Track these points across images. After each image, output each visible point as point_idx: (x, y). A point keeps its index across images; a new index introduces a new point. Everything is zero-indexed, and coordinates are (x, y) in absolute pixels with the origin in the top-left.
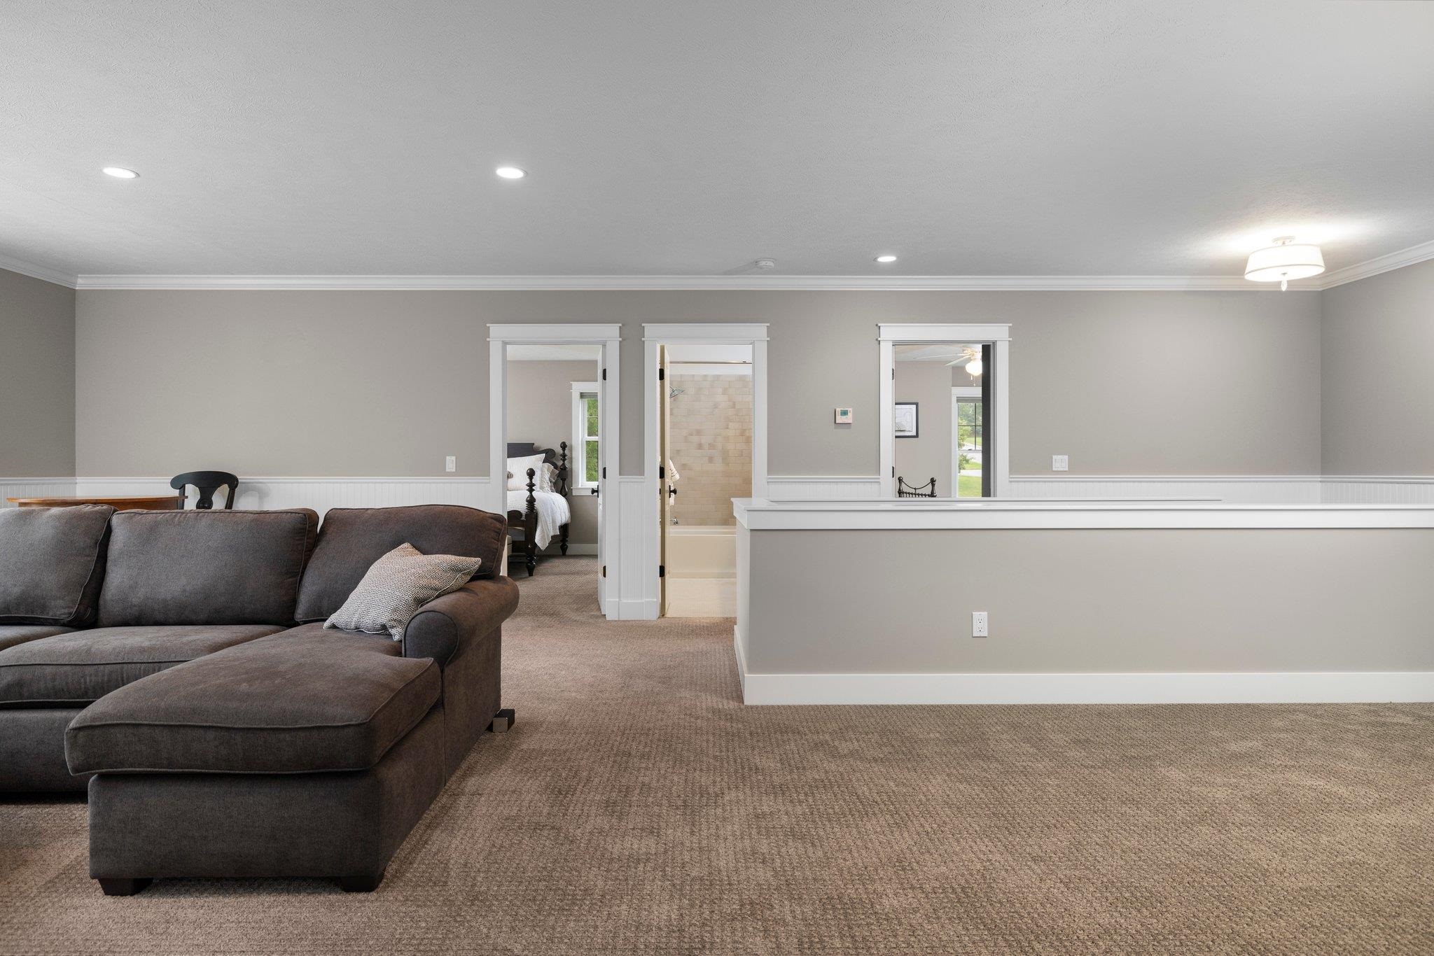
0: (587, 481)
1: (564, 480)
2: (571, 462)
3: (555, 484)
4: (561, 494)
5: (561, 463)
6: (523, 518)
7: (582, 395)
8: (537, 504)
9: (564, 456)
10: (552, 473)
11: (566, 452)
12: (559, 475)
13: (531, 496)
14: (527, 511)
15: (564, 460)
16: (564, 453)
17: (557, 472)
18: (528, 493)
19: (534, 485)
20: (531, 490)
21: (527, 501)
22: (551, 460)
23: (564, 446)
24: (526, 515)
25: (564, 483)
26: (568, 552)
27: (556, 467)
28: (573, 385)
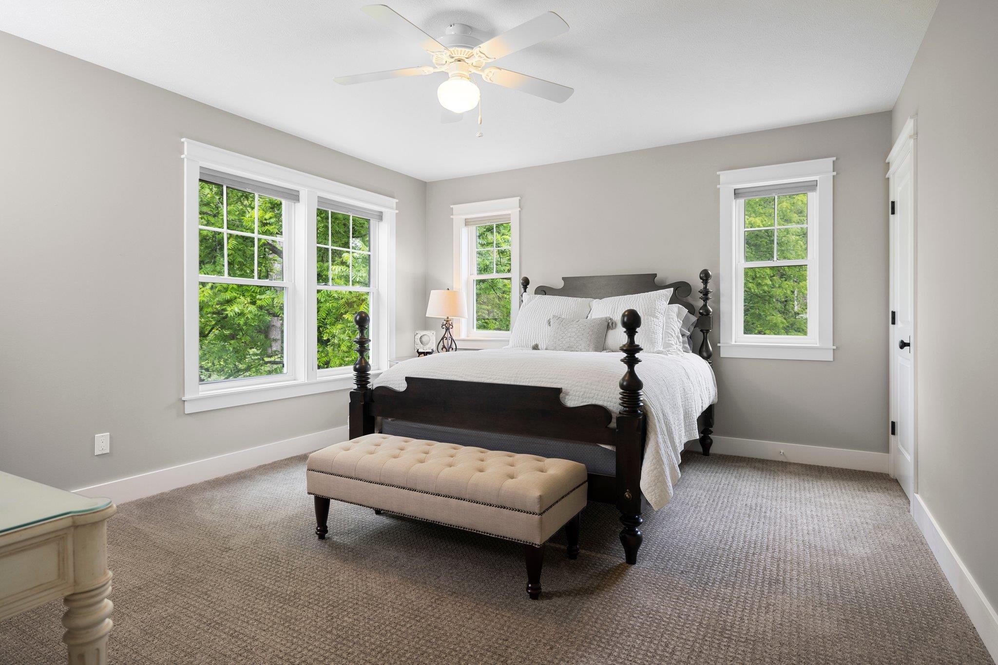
0: (745, 333)
1: (705, 332)
2: (718, 301)
3: (690, 338)
4: (700, 354)
5: (701, 303)
6: (613, 424)
7: (737, 193)
8: (646, 395)
9: (705, 293)
10: (685, 321)
11: (710, 286)
12: (697, 325)
13: (631, 373)
14: (621, 408)
15: (706, 299)
16: (705, 288)
17: (694, 319)
18: (625, 368)
19: (638, 349)
20: (631, 361)
21: (622, 386)
22: (684, 299)
23: (705, 276)
24: (618, 419)
25: (705, 339)
26: (713, 450)
27: (691, 310)
28: (722, 178)
